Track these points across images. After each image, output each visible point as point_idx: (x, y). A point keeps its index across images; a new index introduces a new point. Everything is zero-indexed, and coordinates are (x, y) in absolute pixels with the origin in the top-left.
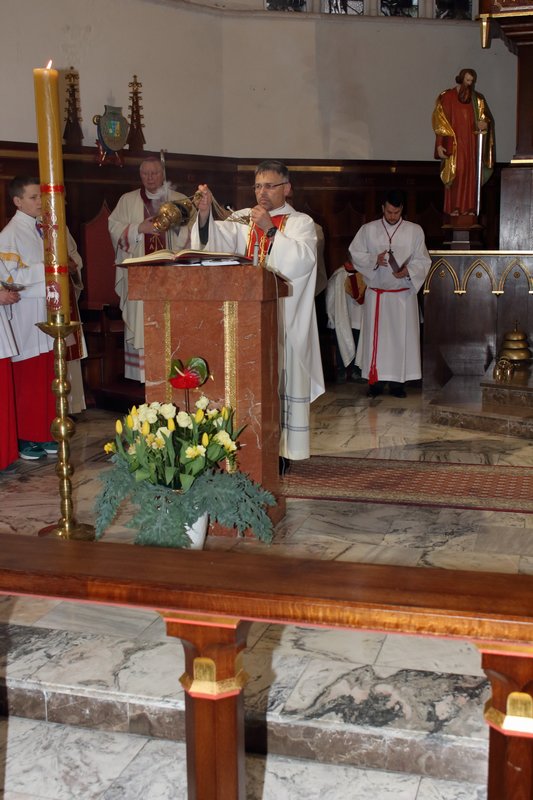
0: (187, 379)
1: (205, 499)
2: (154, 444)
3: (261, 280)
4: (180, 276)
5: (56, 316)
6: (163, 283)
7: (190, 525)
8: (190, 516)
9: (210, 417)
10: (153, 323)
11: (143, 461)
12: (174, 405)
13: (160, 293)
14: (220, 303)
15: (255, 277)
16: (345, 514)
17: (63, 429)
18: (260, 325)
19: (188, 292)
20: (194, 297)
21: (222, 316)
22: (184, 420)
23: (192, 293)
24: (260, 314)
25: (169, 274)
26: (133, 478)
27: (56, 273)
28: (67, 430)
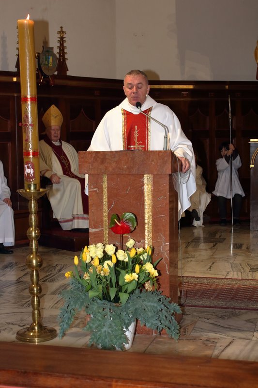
0: (122, 227)
1: (136, 309)
2: (102, 272)
3: (170, 160)
4: (114, 157)
5: (31, 185)
6: (102, 162)
7: (127, 328)
8: (127, 321)
9: (138, 253)
10: (95, 189)
11: (94, 284)
12: (114, 245)
13: (101, 169)
14: (142, 176)
15: (166, 159)
16: (222, 317)
17: (34, 261)
18: (168, 190)
19: (120, 169)
20: (124, 172)
21: (143, 184)
22: (122, 256)
23: (123, 169)
24: (168, 183)
25: (107, 157)
26: (87, 296)
27: (31, 156)
28: (37, 262)
